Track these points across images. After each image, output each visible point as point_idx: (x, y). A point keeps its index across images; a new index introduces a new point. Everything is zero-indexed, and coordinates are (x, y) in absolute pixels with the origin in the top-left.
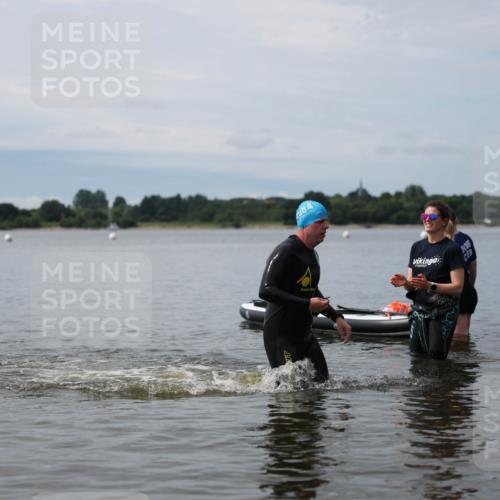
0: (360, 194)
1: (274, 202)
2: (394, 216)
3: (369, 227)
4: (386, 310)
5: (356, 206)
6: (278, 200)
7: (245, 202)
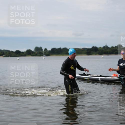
0: (106, 47)
1: (84, 49)
2: (115, 52)
3: (108, 55)
4: (112, 76)
5: (105, 50)
6: (85, 49)
7: (77, 49)
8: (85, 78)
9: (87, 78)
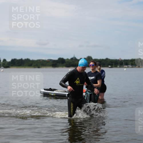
0: (74, 58)
1: (49, 60)
5: (73, 62)
7: (41, 61)
8: (51, 93)
9: (53, 93)
